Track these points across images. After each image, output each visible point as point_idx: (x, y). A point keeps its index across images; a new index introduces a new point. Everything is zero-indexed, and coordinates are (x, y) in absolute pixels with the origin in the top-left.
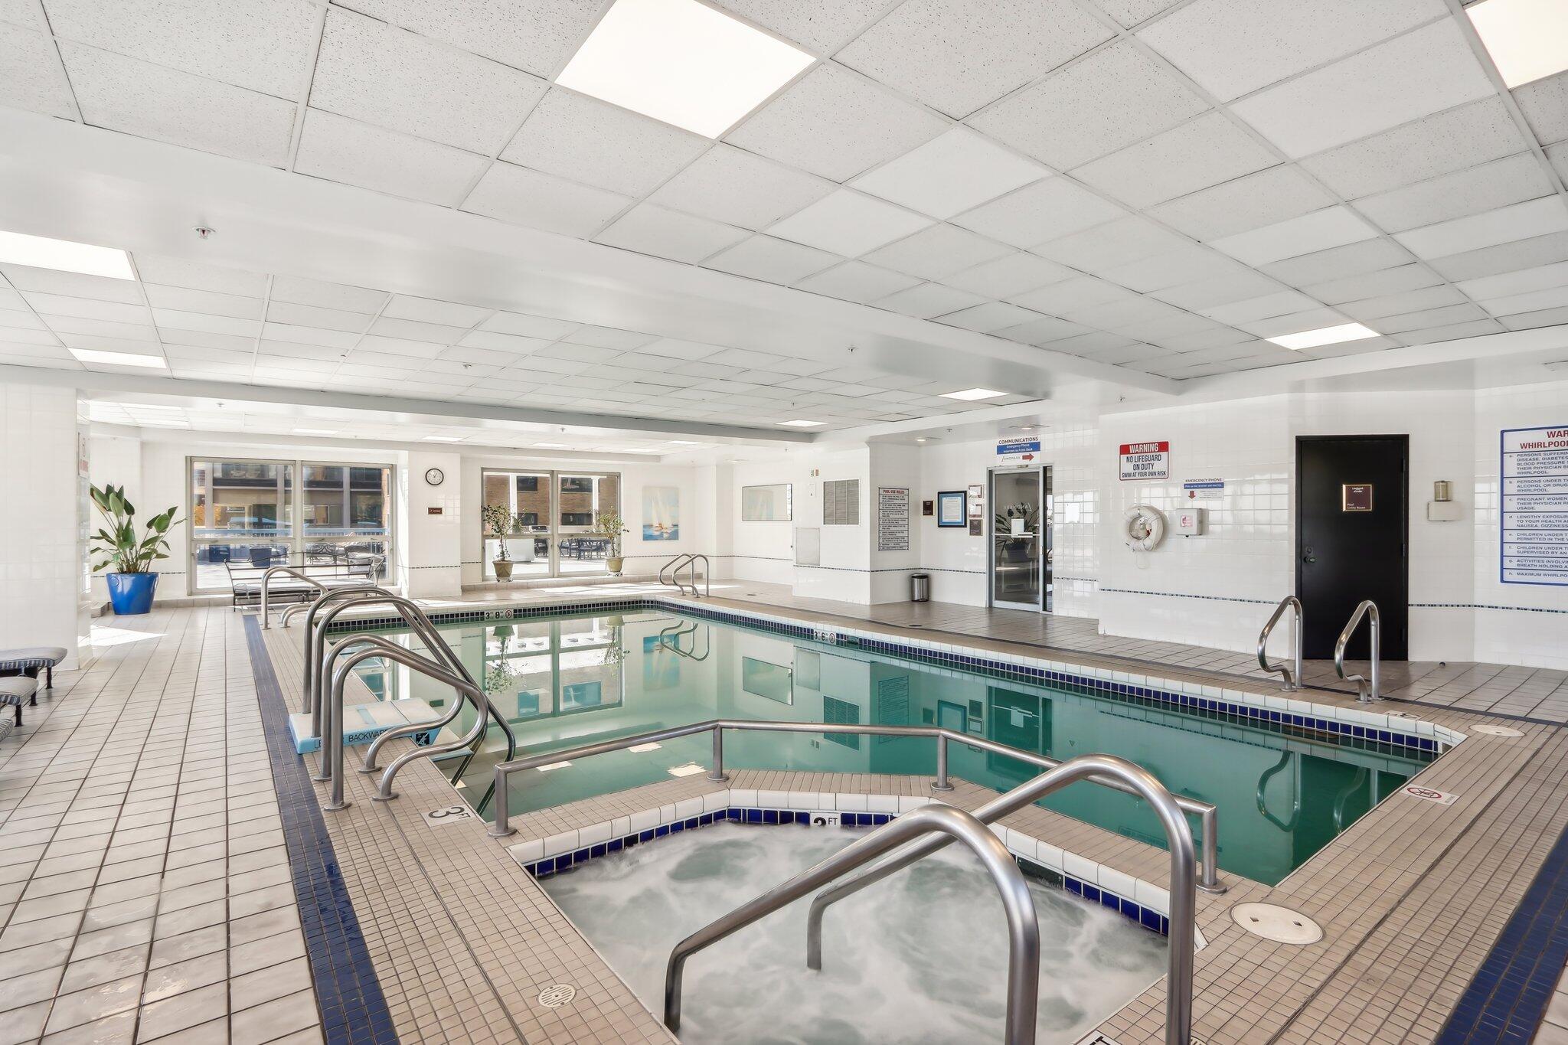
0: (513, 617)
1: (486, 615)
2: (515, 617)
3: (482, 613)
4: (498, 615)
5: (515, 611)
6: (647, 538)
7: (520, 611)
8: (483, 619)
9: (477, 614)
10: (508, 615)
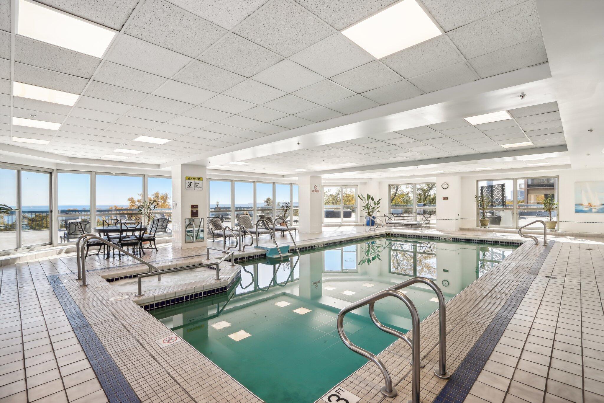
0: (451, 241)
1: (441, 239)
2: (453, 241)
3: (439, 238)
4: (445, 239)
5: (453, 239)
6: (577, 211)
7: (455, 239)
8: (439, 240)
9: (437, 237)
10: (450, 240)
